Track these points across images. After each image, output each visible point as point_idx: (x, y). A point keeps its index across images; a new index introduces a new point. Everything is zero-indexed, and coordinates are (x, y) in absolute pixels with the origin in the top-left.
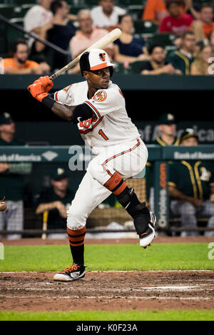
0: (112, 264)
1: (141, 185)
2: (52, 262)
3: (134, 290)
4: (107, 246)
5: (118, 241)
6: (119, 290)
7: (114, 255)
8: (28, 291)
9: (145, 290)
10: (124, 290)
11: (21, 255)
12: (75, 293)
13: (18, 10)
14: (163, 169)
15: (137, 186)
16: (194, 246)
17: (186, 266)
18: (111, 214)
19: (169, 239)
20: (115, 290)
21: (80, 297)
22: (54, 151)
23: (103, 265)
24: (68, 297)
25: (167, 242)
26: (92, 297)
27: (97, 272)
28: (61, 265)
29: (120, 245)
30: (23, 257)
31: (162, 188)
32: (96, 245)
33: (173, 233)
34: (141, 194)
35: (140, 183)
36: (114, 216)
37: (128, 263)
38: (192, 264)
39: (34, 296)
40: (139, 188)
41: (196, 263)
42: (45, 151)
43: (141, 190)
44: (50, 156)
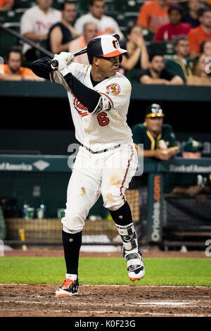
0: (104, 278)
1: (135, 197)
2: (42, 275)
3: (126, 305)
4: (99, 259)
5: (109, 255)
6: (111, 305)
7: (107, 269)
8: (18, 304)
9: (138, 305)
10: (116, 305)
11: (11, 267)
12: (66, 307)
13: (11, 14)
14: (157, 181)
15: (131, 199)
16: (188, 261)
17: (179, 282)
18: (103, 226)
19: (162, 253)
20: (107, 305)
21: (71, 312)
22: (45, 160)
23: (95, 279)
24: (59, 311)
25: (159, 257)
26: (84, 312)
27: (88, 285)
28: (52, 277)
29: (113, 259)
30: (12, 269)
31: (156, 201)
32: (88, 258)
33: (166, 248)
34: (134, 207)
35: (133, 196)
36: (106, 228)
37: (120, 278)
38: (186, 279)
39: (25, 309)
40: (132, 200)
41: (190, 279)
42: (36, 160)
43: (134, 202)
44: (42, 165)
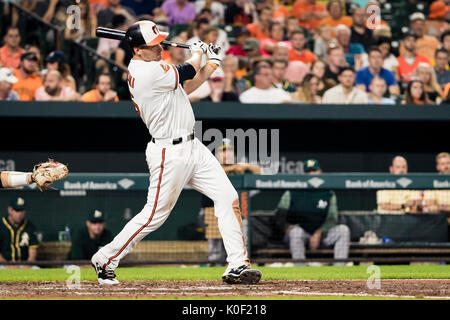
14: (244, 198)
22: (130, 178)
42: (121, 178)
44: (126, 184)
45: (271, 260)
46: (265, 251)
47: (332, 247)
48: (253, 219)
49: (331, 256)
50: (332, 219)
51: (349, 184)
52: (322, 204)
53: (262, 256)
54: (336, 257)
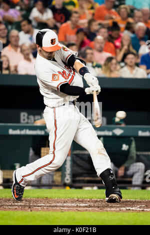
45: (86, 184)
46: (81, 178)
47: (132, 176)
48: (74, 156)
49: (130, 182)
50: (132, 158)
51: (141, 134)
52: (125, 147)
53: (79, 181)
54: (134, 183)
